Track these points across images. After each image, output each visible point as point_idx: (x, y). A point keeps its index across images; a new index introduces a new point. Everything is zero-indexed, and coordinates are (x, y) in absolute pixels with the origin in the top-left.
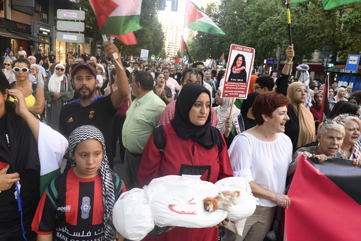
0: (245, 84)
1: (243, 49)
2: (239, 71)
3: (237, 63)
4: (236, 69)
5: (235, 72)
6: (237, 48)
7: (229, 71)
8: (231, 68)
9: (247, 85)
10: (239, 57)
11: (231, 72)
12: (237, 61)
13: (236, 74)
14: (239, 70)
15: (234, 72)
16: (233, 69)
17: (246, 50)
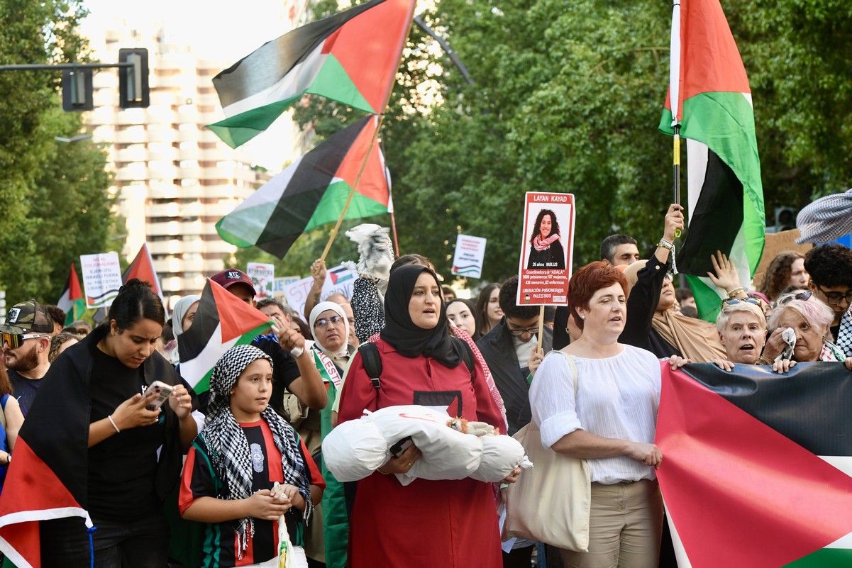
0: (562, 272)
1: (550, 199)
2: (547, 245)
3: (541, 229)
4: (540, 242)
5: (540, 247)
6: (538, 199)
7: (529, 246)
8: (532, 241)
9: (566, 274)
10: (545, 216)
11: (533, 248)
12: (542, 225)
13: (543, 251)
14: (546, 242)
15: (538, 248)
16: (535, 241)
17: (556, 199)
